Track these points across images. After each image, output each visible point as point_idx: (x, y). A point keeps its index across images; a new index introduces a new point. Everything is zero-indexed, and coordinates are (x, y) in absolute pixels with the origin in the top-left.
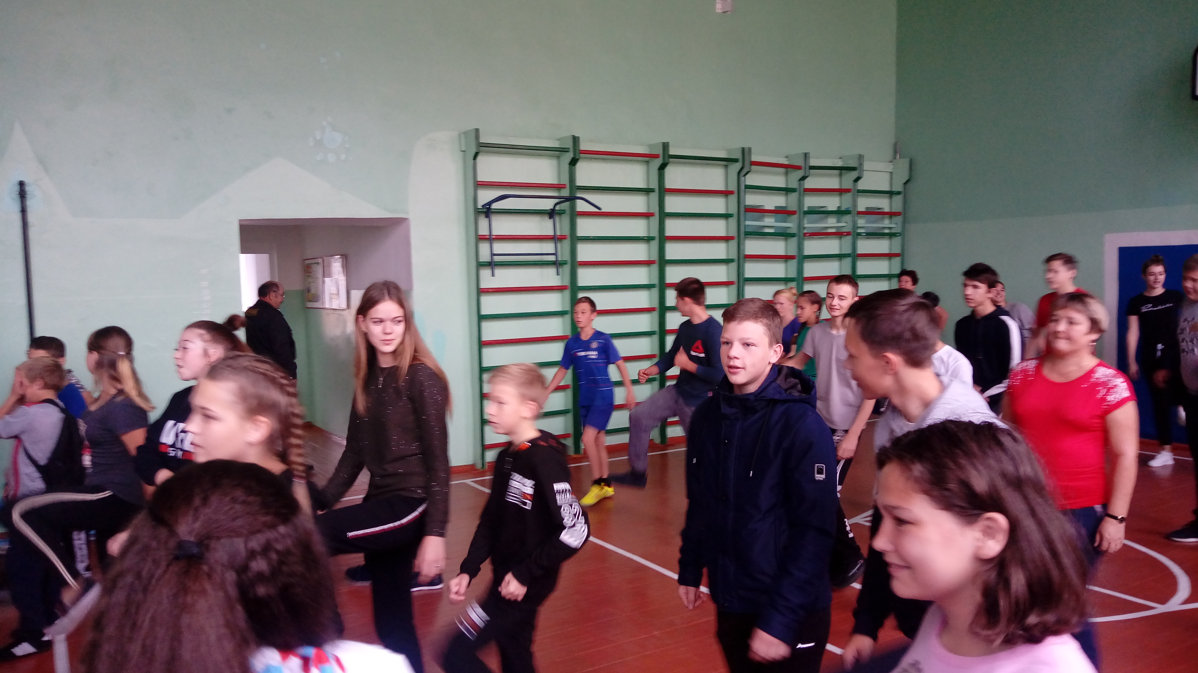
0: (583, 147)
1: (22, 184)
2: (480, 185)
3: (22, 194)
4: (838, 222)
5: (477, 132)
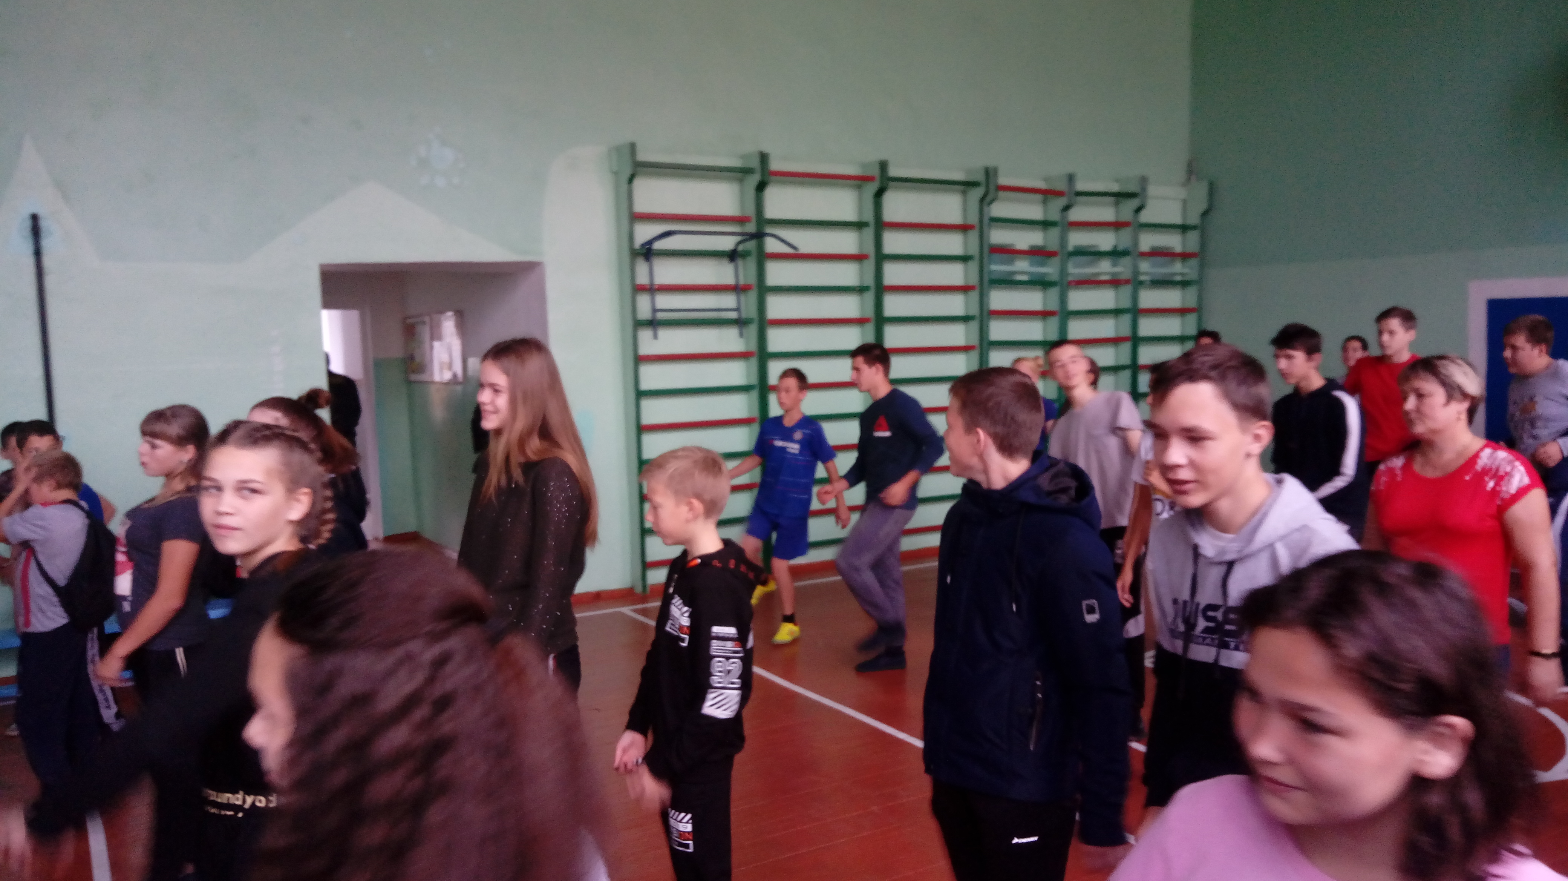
0: (774, 166)
1: (35, 218)
2: (638, 218)
3: (36, 231)
4: (1114, 266)
5: (633, 147)
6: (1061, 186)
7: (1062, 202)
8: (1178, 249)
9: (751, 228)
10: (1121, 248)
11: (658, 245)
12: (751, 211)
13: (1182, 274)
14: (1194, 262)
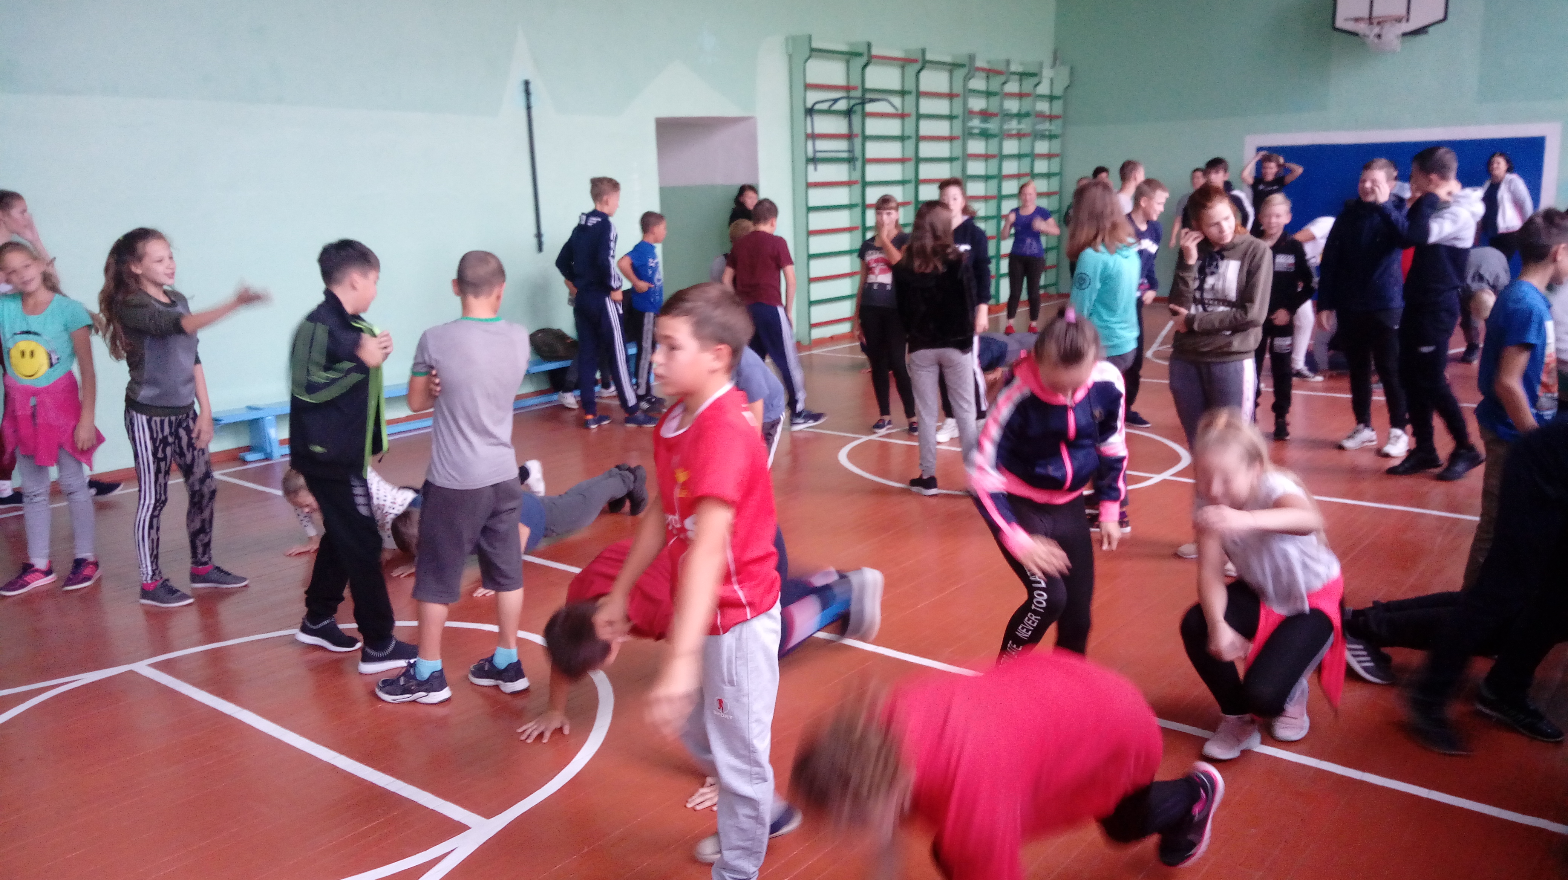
0: (875, 51)
1: (527, 83)
2: (808, 87)
3: (528, 93)
4: (1019, 123)
5: (810, 38)
6: (1001, 67)
7: (1002, 78)
8: (1048, 113)
9: (858, 93)
10: (1023, 111)
11: (817, 107)
12: (858, 83)
13: (1050, 131)
14: (1059, 122)
